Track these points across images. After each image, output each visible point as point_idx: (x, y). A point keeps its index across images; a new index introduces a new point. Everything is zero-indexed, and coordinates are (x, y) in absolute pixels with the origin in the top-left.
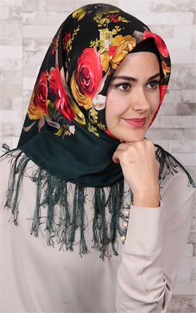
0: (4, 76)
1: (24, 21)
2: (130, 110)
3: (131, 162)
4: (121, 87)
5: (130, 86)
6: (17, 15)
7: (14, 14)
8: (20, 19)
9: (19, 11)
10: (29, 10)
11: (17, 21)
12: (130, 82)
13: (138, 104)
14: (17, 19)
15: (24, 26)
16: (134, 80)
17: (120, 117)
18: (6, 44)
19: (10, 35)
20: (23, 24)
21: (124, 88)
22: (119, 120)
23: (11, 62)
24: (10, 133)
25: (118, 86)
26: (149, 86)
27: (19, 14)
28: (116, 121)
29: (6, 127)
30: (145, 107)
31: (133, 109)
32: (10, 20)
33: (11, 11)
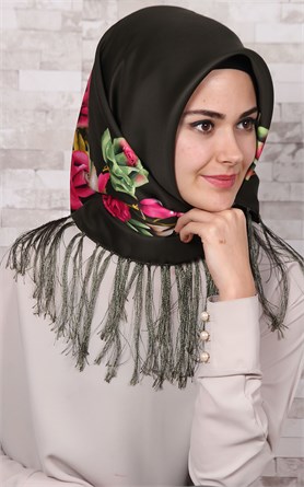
0: (52, 118)
1: (84, 34)
2: (213, 162)
3: (221, 242)
4: (200, 127)
5: (213, 126)
6: (74, 25)
7: (69, 23)
8: (79, 31)
9: (77, 18)
10: (93, 17)
11: (75, 34)
12: (214, 119)
13: (225, 153)
14: (74, 31)
15: (85, 42)
16: (219, 116)
17: (198, 173)
18: (56, 69)
19: (62, 55)
20: (84, 39)
21: (205, 128)
22: (196, 178)
23: (63, 97)
24: (59, 205)
25: (194, 125)
26: (241, 126)
27: (77, 23)
28: (192, 178)
29: (55, 196)
30: (236, 157)
31: (217, 161)
32: (63, 31)
33: (65, 18)
